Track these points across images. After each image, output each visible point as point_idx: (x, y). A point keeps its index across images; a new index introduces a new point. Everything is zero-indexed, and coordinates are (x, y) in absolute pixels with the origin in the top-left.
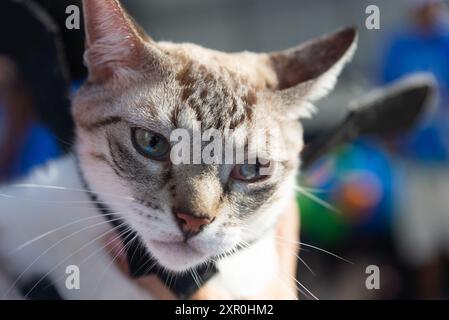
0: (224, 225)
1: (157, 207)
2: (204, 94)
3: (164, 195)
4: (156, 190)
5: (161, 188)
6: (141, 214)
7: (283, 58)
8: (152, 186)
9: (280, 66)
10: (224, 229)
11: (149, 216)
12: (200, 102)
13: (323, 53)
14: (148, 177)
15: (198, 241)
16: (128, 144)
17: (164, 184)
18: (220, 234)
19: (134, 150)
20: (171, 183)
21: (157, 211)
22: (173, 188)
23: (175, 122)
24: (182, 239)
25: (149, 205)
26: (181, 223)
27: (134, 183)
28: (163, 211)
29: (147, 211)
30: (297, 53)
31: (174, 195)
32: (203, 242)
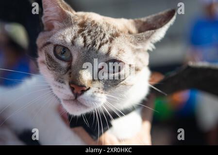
0: (95, 92)
1: (63, 82)
2: (89, 32)
3: (66, 77)
4: (63, 74)
5: (65, 73)
6: (56, 86)
7: (140, 21)
8: (62, 72)
9: (138, 25)
10: (95, 94)
11: (59, 87)
12: (87, 35)
13: (159, 20)
14: (61, 69)
15: (82, 99)
16: (52, 54)
17: (67, 72)
18: (93, 96)
19: (55, 57)
20: (69, 71)
21: (63, 84)
22: (70, 73)
23: (73, 43)
24: (74, 98)
25: (60, 81)
26: (73, 89)
27: (54, 72)
28: (65, 84)
29: (58, 84)
30: (148, 19)
31: (70, 76)
32: (84, 100)
